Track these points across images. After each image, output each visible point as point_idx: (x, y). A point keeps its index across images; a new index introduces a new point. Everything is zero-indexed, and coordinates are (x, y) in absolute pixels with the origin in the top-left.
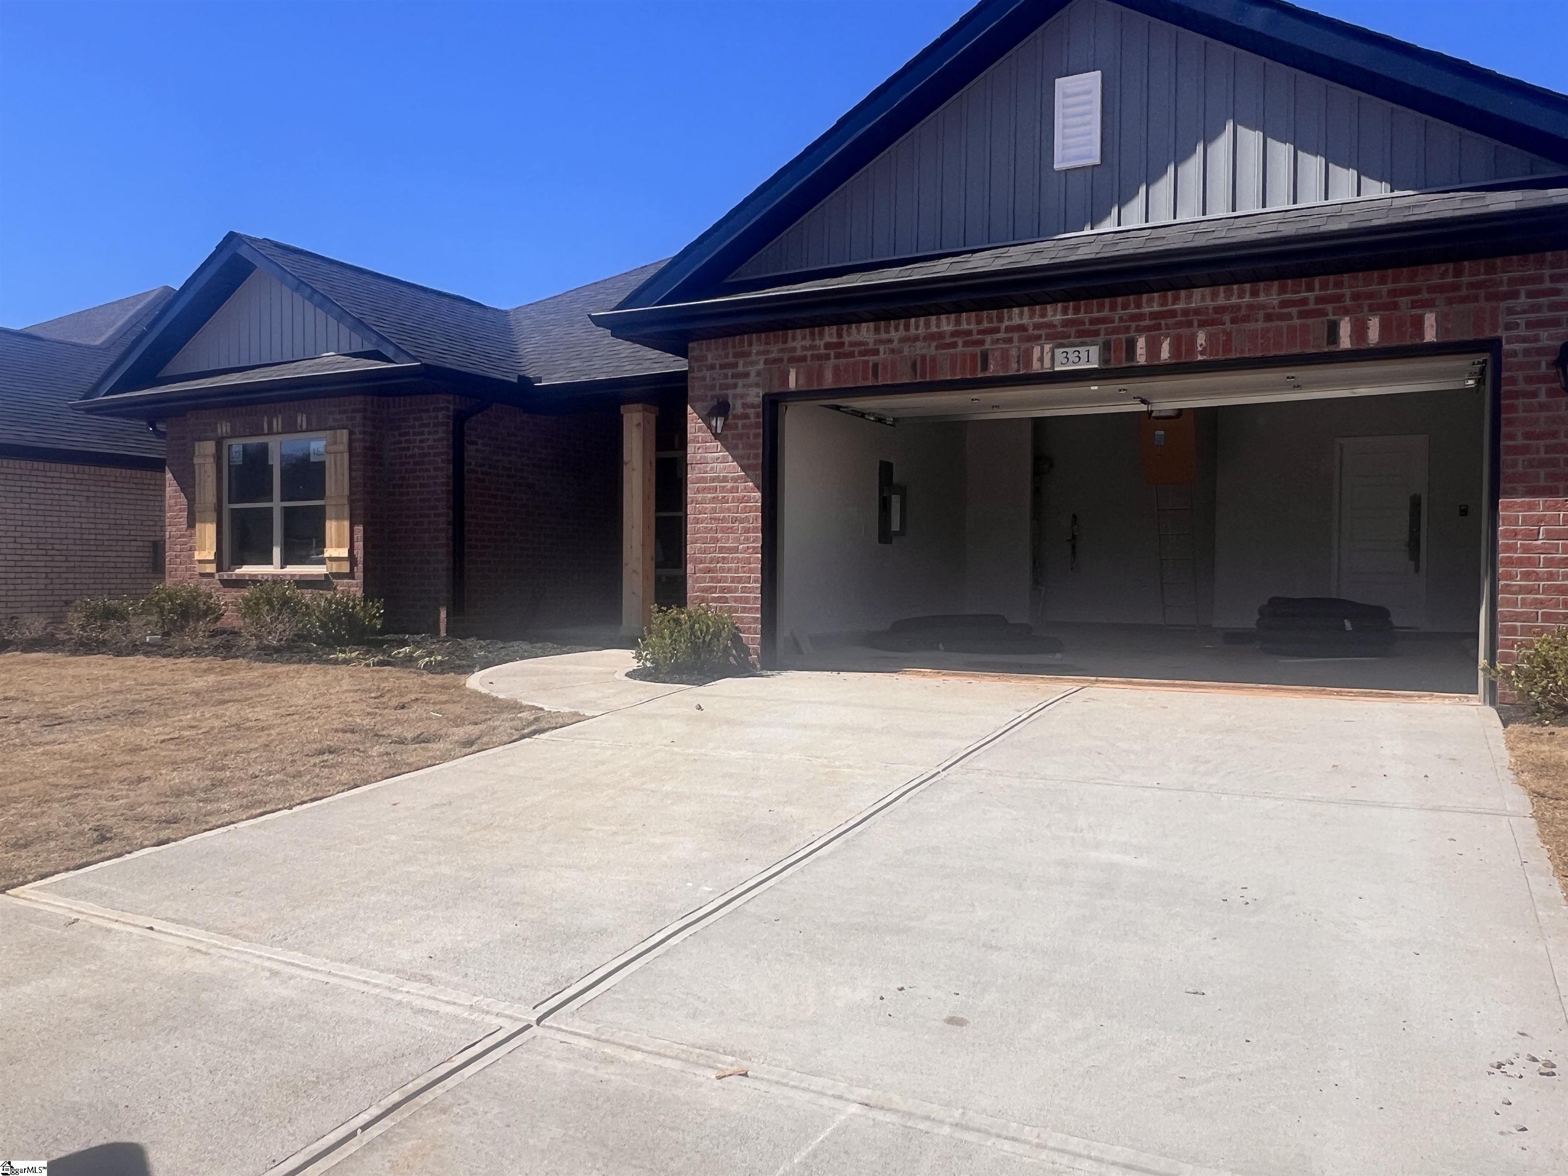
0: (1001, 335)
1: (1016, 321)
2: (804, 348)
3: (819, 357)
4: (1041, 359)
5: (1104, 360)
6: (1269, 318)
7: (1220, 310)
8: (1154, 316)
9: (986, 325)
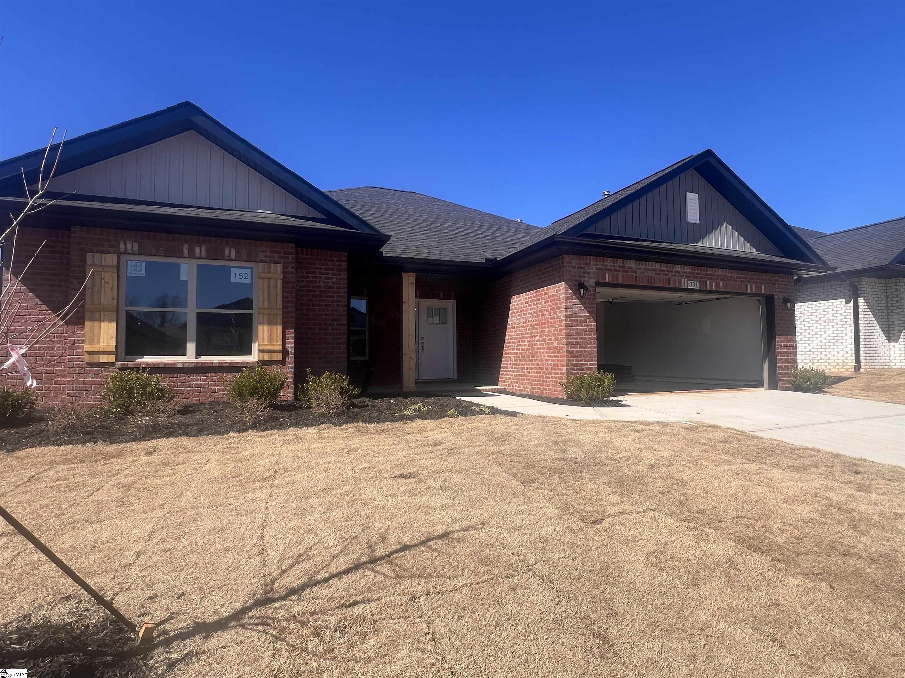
0: (673, 273)
1: (677, 269)
2: (611, 266)
3: (616, 270)
4: (684, 283)
5: (700, 287)
6: (734, 281)
7: (725, 276)
8: (711, 275)
9: (669, 269)
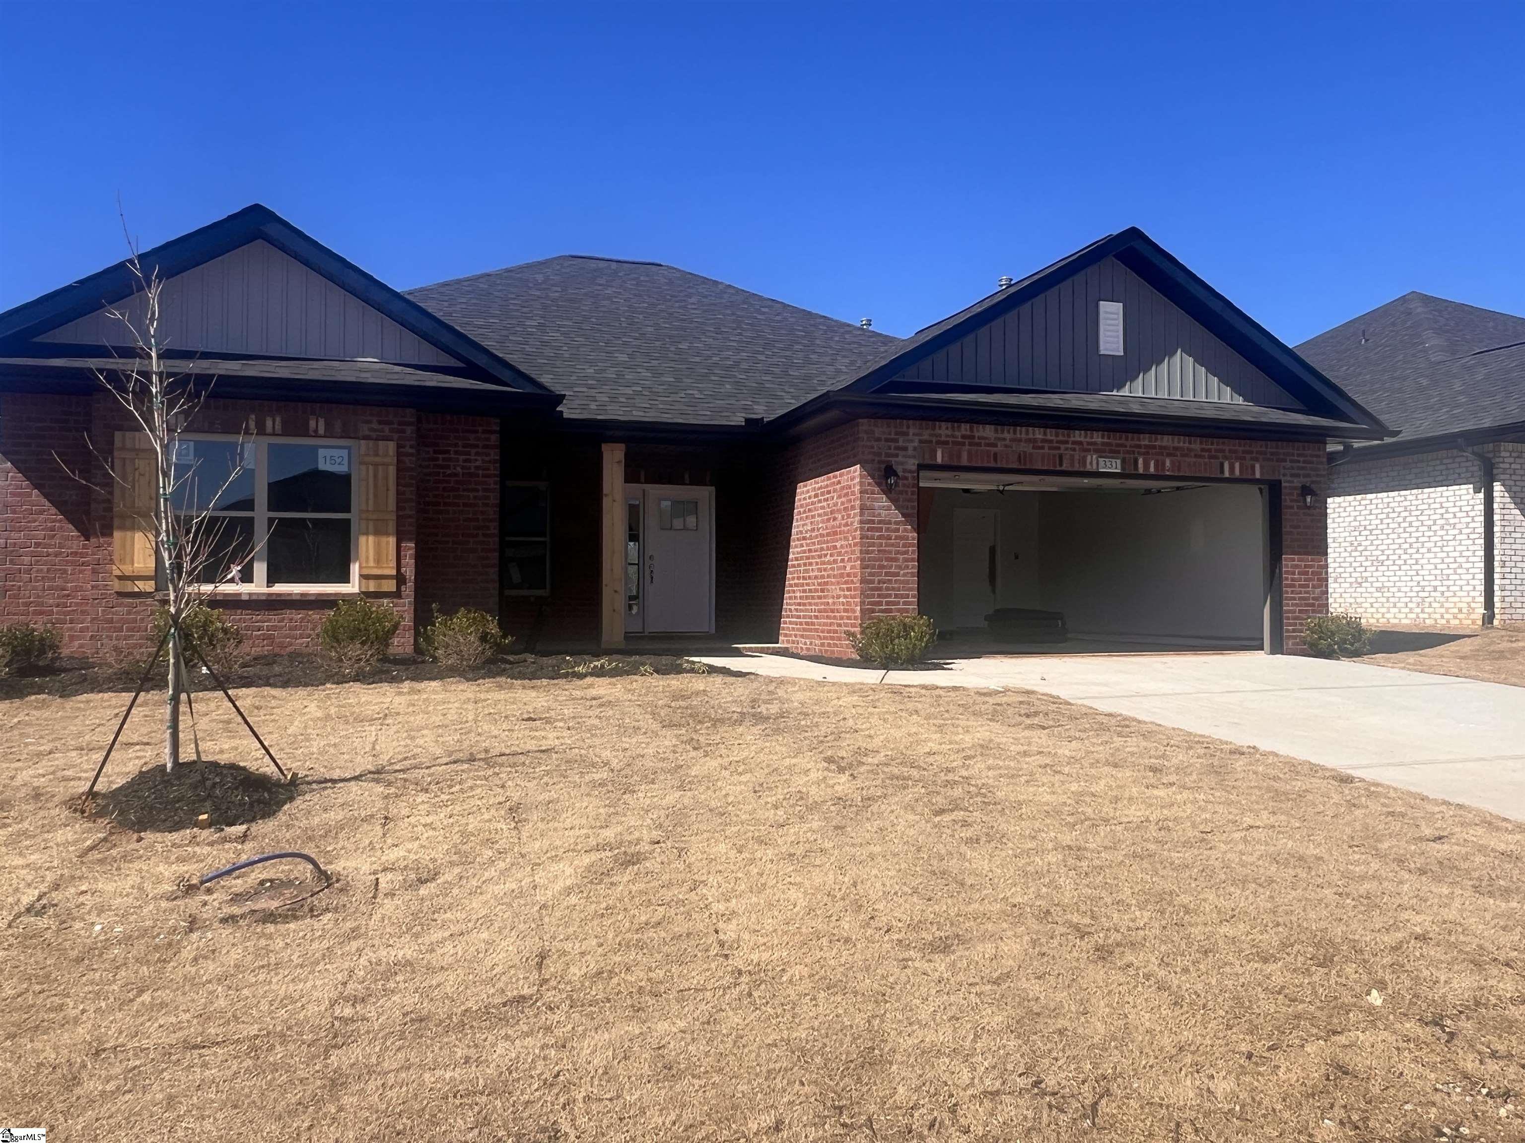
0: (1070, 446)
1: (1078, 439)
2: (947, 436)
3: (958, 443)
4: (1091, 463)
5: (1123, 468)
6: (1196, 456)
7: (1176, 449)
8: (1146, 446)
9: (1061, 438)
